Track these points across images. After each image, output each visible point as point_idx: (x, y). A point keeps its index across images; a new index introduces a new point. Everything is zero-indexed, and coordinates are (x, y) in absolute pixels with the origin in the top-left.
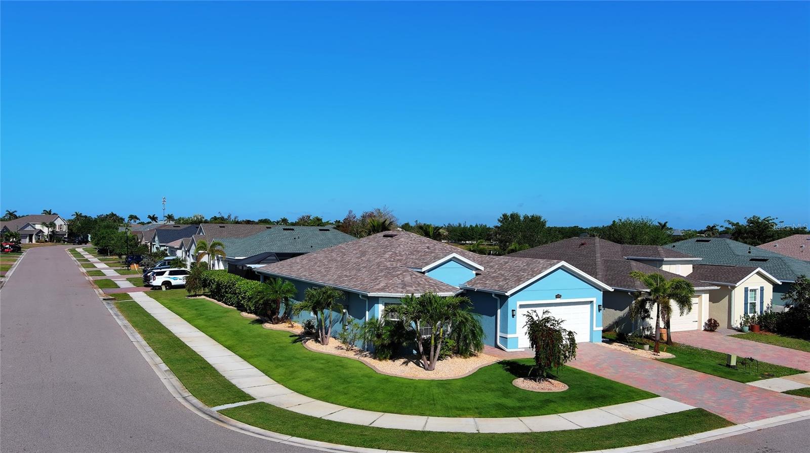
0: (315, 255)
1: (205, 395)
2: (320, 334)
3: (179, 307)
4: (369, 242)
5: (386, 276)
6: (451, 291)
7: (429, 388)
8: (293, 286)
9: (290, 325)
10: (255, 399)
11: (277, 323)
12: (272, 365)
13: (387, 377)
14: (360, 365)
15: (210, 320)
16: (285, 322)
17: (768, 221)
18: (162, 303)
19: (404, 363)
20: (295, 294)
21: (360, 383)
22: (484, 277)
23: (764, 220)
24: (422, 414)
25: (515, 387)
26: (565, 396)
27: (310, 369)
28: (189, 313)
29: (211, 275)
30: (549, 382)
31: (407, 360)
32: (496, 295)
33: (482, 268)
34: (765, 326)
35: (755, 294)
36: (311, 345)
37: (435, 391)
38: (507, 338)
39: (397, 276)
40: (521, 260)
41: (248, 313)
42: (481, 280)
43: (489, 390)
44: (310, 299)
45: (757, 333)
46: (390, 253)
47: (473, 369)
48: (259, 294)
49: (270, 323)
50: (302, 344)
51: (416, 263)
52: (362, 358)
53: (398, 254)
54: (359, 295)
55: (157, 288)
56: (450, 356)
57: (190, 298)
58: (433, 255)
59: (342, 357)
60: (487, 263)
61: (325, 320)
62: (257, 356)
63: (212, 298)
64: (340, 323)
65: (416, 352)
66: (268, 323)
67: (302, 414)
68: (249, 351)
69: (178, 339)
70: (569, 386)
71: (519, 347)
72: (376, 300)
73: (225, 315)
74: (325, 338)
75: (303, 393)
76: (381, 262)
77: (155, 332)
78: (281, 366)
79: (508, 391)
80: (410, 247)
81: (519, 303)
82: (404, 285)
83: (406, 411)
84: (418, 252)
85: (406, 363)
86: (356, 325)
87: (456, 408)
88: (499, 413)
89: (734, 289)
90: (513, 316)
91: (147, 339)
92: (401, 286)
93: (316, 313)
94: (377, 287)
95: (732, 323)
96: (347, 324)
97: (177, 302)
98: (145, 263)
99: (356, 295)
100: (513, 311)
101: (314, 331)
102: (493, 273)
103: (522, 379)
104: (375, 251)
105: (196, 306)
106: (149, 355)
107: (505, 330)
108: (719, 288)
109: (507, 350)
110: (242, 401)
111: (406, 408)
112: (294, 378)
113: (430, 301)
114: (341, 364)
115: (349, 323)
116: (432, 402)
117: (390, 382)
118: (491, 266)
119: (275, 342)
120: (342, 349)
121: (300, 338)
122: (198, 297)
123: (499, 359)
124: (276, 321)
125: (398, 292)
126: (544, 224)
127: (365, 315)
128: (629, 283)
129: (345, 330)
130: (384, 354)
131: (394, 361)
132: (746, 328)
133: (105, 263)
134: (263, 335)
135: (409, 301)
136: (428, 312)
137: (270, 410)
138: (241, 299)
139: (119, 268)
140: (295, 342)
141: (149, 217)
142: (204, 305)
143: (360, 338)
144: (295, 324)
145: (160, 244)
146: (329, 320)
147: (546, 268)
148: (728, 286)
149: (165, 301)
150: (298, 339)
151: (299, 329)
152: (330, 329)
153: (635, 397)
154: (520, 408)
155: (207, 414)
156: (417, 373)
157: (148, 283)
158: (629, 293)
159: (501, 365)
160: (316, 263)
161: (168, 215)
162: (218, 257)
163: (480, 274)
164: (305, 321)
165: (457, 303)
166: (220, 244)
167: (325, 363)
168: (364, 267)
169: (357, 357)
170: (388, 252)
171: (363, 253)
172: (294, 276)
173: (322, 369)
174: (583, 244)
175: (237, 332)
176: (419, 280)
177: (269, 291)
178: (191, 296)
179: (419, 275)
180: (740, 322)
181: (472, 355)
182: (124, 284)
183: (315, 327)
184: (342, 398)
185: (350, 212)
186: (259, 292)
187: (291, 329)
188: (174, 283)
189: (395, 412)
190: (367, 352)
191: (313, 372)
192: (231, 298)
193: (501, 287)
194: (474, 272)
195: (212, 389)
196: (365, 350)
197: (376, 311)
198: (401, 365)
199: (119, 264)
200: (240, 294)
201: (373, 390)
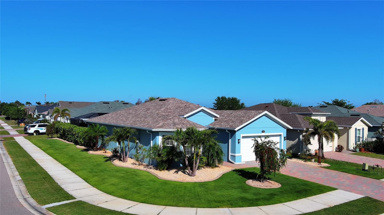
0: (120, 112)
1: (40, 196)
2: (122, 155)
3: (41, 144)
4: (151, 104)
5: (163, 120)
6: (203, 128)
7: (194, 187)
8: (106, 128)
9: (104, 152)
10: (76, 198)
11: (96, 151)
12: (91, 175)
13: (166, 181)
14: (148, 174)
15: (57, 150)
16: (101, 150)
17: (342, 101)
18: (32, 142)
19: (175, 172)
20: (107, 133)
21: (148, 185)
22: (219, 121)
23: (340, 101)
24: (192, 206)
25: (248, 185)
26: (281, 191)
27: (115, 177)
28: (46, 146)
29: (60, 125)
30: (268, 182)
31: (177, 170)
32: (228, 130)
33: (218, 116)
34: (368, 149)
35: (360, 132)
36: (117, 162)
37: (199, 189)
38: (235, 156)
39: (170, 119)
40: (240, 112)
41: (80, 146)
42: (218, 123)
43: (233, 188)
44: (116, 134)
45: (363, 152)
46: (164, 108)
47: (219, 175)
48: (85, 133)
49: (92, 151)
50: (111, 162)
51: (179, 113)
52: (149, 170)
53: (169, 109)
54: (146, 130)
55: (31, 134)
56: (203, 167)
57: (48, 139)
58: (190, 108)
59: (136, 169)
60: (220, 114)
61: (126, 147)
62: (81, 170)
63: (61, 139)
64: (135, 149)
65: (182, 165)
66: (91, 151)
67: (108, 209)
68: (77, 167)
69: (35, 161)
70: (281, 184)
71: (242, 162)
72: (157, 133)
73: (67, 147)
74: (125, 158)
75: (110, 194)
76: (159, 113)
77: (21, 156)
78: (96, 176)
79: (245, 188)
80: (176, 105)
81: (242, 135)
82: (175, 124)
83: (181, 204)
84: (181, 108)
85: (177, 172)
86: (144, 150)
87: (215, 201)
88: (244, 204)
89: (350, 129)
90: (239, 143)
91: (15, 162)
92: (173, 125)
93: (120, 144)
94: (158, 126)
95: (349, 147)
96: (139, 149)
97: (40, 141)
98: (26, 122)
99: (145, 131)
100: (239, 140)
101: (119, 154)
102: (225, 119)
103: (251, 180)
104: (155, 108)
105: (50, 143)
106: (12, 171)
107: (234, 151)
108: (343, 128)
109: (236, 163)
110: (65, 200)
111: (181, 203)
112: (104, 183)
113: (193, 132)
114: (135, 174)
115: (140, 148)
116: (198, 197)
117: (167, 184)
118: (223, 115)
119: (94, 161)
120: (136, 164)
121: (110, 159)
122: (53, 138)
123: (232, 169)
124: (96, 149)
125: (171, 128)
126: (238, 101)
127: (150, 143)
128: (298, 125)
129: (138, 153)
130: (163, 166)
131: (169, 171)
132: (358, 150)
133: (7, 124)
134: (87, 157)
135: (178, 133)
136: (192, 138)
137: (85, 206)
138: (76, 138)
139: (13, 126)
140: (107, 161)
141: (37, 103)
142: (56, 142)
143: (147, 157)
144: (107, 151)
145: (38, 113)
146: (127, 147)
147: (257, 115)
148: (347, 127)
149: (34, 141)
150: (108, 159)
151: (109, 153)
152: (128, 152)
153: (324, 190)
154: (257, 200)
155: (38, 211)
156: (184, 178)
157: (26, 132)
158: (299, 131)
159: (235, 172)
160: (120, 116)
161: (47, 102)
162: (67, 118)
163: (217, 120)
164: (113, 149)
165: (210, 133)
166: (67, 110)
167: (125, 173)
168: (149, 116)
169: (145, 169)
170: (163, 107)
171: (148, 109)
172: (107, 122)
173: (123, 177)
174: (267, 107)
175: (72, 156)
176: (183, 121)
177: (92, 131)
178: (49, 138)
179: (183, 119)
180: (353, 147)
181: (216, 166)
182: (13, 132)
183: (120, 152)
184: (136, 196)
185: (139, 100)
186: (86, 132)
187: (105, 154)
188: (41, 131)
189: (174, 205)
190: (152, 166)
191: (117, 179)
192: (71, 138)
193: (231, 126)
194: (214, 119)
195: (46, 192)
196: (150, 165)
197: (157, 140)
198: (174, 173)
199: (14, 124)
200: (75, 135)
201: (157, 190)
